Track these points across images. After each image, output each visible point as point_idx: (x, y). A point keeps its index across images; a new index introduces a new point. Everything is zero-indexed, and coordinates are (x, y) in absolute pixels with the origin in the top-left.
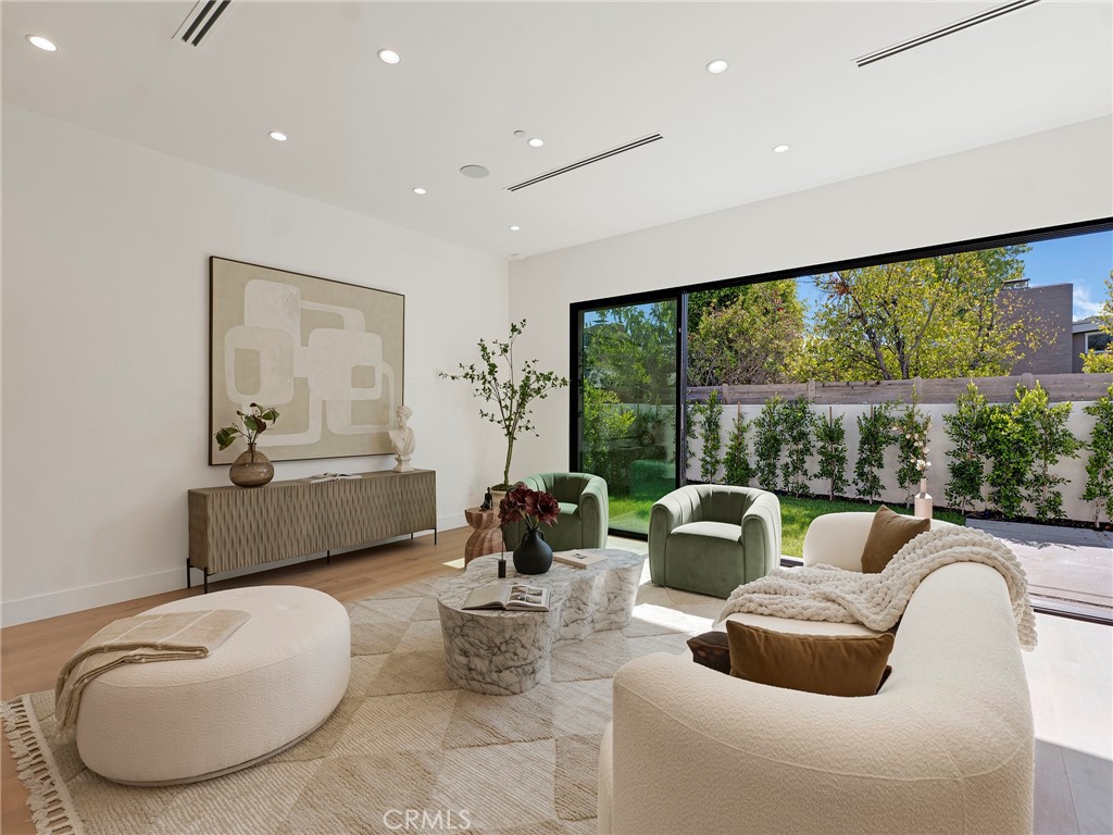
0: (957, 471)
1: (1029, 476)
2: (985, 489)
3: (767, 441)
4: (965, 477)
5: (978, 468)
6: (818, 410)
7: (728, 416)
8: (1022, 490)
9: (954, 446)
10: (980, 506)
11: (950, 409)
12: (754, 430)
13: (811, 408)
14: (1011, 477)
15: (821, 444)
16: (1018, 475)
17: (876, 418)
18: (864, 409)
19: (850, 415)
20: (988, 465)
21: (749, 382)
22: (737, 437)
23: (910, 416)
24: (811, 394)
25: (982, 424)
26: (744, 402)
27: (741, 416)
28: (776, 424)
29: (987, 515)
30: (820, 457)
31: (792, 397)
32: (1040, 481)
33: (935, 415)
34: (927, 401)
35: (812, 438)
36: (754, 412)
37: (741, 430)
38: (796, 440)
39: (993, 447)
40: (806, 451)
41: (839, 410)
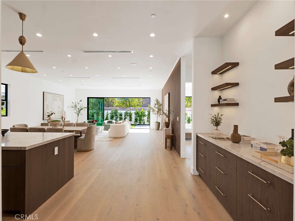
0: (135, 119)
1: (142, 120)
2: (138, 121)
3: (112, 116)
4: (136, 120)
5: (137, 119)
6: (119, 111)
7: (106, 112)
8: (142, 121)
9: (135, 116)
10: (138, 124)
11: (134, 111)
12: (110, 114)
13: (118, 111)
14: (141, 120)
15: (119, 116)
16: (141, 119)
17: (126, 112)
18: (125, 111)
19: (123, 112)
20: (138, 118)
21: (109, 107)
22: (107, 116)
23: (130, 112)
24: (118, 109)
25: (138, 113)
26: (108, 110)
27: (108, 112)
28: (113, 113)
29: (138, 125)
30: (119, 118)
31: (116, 109)
32: (143, 120)
33: (133, 112)
34: (132, 110)
35: (118, 115)
36: (110, 112)
37: (108, 115)
38: (116, 116)
39: (139, 116)
40: (117, 117)
41: (122, 111)
